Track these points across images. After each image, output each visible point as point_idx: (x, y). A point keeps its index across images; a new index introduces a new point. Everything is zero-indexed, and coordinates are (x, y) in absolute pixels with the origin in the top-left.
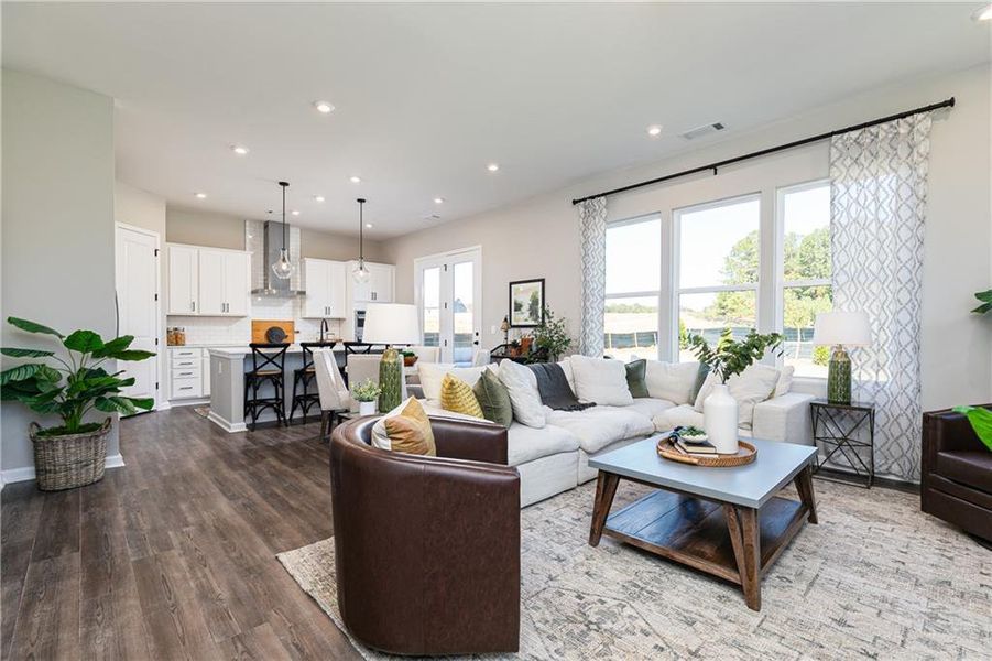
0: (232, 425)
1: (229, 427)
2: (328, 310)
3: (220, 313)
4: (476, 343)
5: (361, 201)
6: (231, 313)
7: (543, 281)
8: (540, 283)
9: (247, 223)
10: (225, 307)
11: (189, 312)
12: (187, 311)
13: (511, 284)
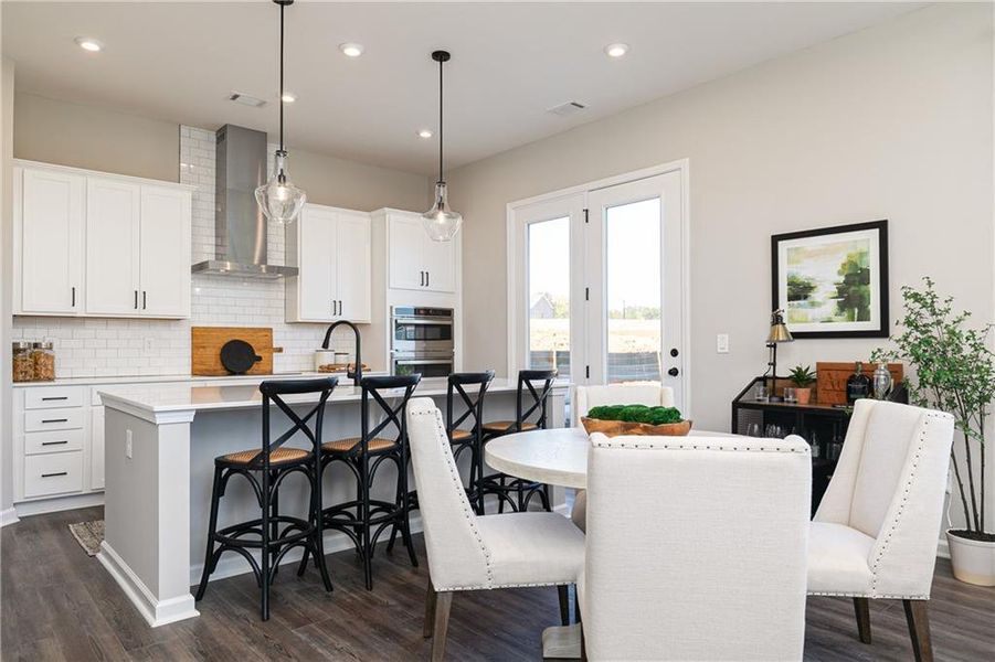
0: (159, 605)
1: (152, 609)
2: (337, 306)
3: (129, 311)
4: (674, 372)
5: (441, 56)
6: (150, 312)
7: (882, 226)
8: (876, 231)
9: (184, 130)
10: (140, 298)
11: (65, 309)
12: (62, 307)
13: (776, 239)
